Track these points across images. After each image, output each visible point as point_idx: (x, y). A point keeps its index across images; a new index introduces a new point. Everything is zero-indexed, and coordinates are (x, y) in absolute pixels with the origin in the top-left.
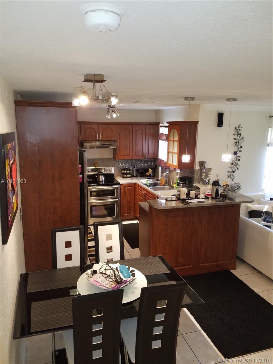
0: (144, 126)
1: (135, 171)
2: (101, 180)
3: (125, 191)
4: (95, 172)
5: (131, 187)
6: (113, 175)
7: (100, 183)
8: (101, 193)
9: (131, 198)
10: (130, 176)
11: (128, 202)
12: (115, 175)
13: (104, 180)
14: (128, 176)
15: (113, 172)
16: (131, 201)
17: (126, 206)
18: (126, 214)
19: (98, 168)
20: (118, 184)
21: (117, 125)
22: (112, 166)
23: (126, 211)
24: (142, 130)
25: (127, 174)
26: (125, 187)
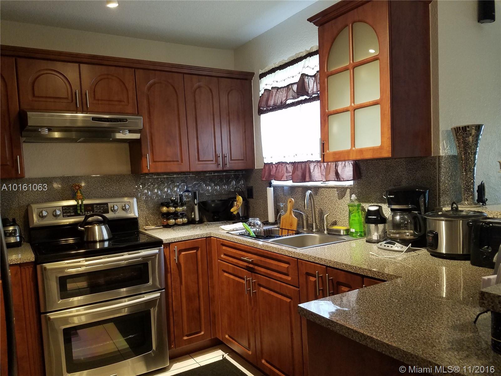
0: (215, 79)
1: (196, 208)
2: (97, 238)
3: (179, 265)
4: (76, 214)
5: (197, 248)
6: (134, 221)
7: (96, 246)
8: (101, 281)
9: (198, 283)
10: (185, 220)
11: (190, 299)
12: (141, 222)
13: (106, 236)
14: (180, 220)
15: (134, 213)
16: (199, 291)
17: (185, 311)
18: (185, 338)
19: (86, 202)
20: (157, 243)
21: (138, 68)
22: (131, 196)
23: (186, 327)
24: (211, 90)
25: (175, 215)
26: (180, 251)
